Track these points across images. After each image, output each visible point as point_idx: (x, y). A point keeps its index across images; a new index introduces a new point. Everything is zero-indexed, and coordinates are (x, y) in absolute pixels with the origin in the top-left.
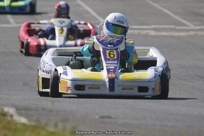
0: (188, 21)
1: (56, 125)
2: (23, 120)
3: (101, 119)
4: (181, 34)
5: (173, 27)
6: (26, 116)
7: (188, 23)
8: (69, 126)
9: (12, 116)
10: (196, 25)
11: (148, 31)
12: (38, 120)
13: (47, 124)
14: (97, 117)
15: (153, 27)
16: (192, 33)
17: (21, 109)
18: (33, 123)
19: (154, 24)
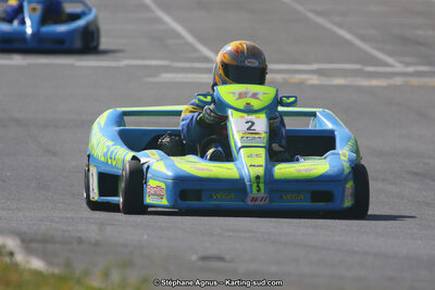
0: (390, 54)
1: (106, 275)
2: (37, 264)
3: (201, 263)
4: (375, 82)
5: (358, 66)
6: (44, 256)
7: (390, 60)
8: (133, 277)
9: (11, 254)
10: (408, 64)
11: (304, 76)
12: (68, 264)
13: (87, 273)
14: (194, 258)
15: (315, 67)
16: (398, 81)
17: (31, 241)
18: (57, 271)
19: (317, 62)
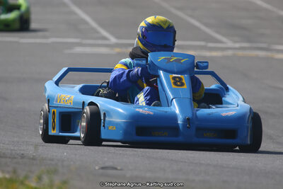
0: (224, 35)
1: (40, 178)
3: (101, 171)
4: (214, 54)
7: (224, 39)
10: (235, 42)
12: (15, 172)
13: (27, 177)
14: (97, 168)
16: (229, 53)
18: (7, 176)
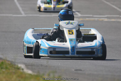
1: (49, 75)
2: (30, 72)
3: (75, 71)
5: (118, 16)
6: (32, 70)
8: (57, 75)
9: (23, 69)
11: (103, 19)
12: (39, 72)
13: (44, 74)
14: (73, 70)
15: (106, 16)
17: (28, 65)
18: (35, 74)
19: (107, 15)
